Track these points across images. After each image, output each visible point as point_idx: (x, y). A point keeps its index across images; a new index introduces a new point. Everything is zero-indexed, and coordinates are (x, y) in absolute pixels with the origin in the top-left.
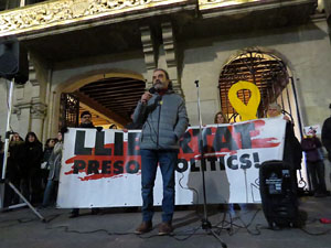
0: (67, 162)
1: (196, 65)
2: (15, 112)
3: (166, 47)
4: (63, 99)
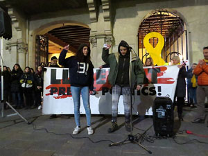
0: (47, 88)
1: (124, 19)
2: (7, 48)
3: (104, 8)
4: (38, 39)
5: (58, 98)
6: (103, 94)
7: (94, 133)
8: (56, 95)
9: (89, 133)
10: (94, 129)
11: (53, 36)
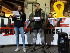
5: (5, 35)
6: (31, 33)
7: (27, 51)
8: (4, 34)
9: (24, 51)
10: (27, 50)
11: (5, 3)
